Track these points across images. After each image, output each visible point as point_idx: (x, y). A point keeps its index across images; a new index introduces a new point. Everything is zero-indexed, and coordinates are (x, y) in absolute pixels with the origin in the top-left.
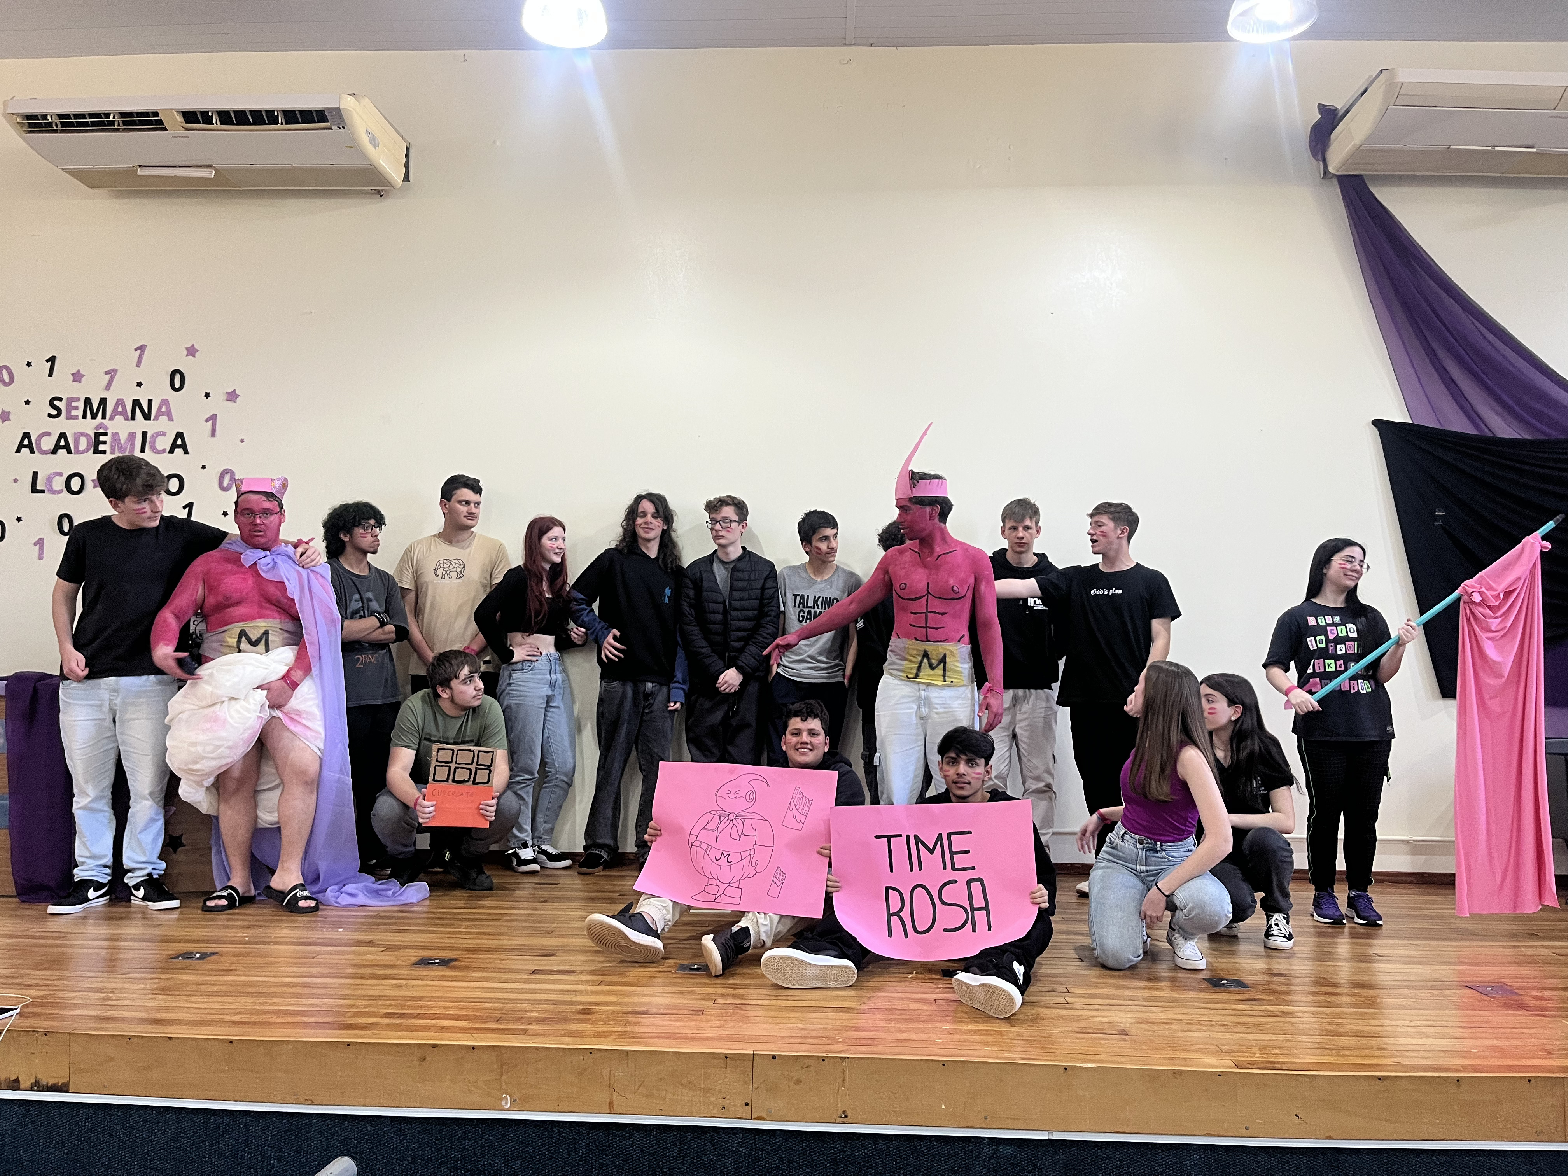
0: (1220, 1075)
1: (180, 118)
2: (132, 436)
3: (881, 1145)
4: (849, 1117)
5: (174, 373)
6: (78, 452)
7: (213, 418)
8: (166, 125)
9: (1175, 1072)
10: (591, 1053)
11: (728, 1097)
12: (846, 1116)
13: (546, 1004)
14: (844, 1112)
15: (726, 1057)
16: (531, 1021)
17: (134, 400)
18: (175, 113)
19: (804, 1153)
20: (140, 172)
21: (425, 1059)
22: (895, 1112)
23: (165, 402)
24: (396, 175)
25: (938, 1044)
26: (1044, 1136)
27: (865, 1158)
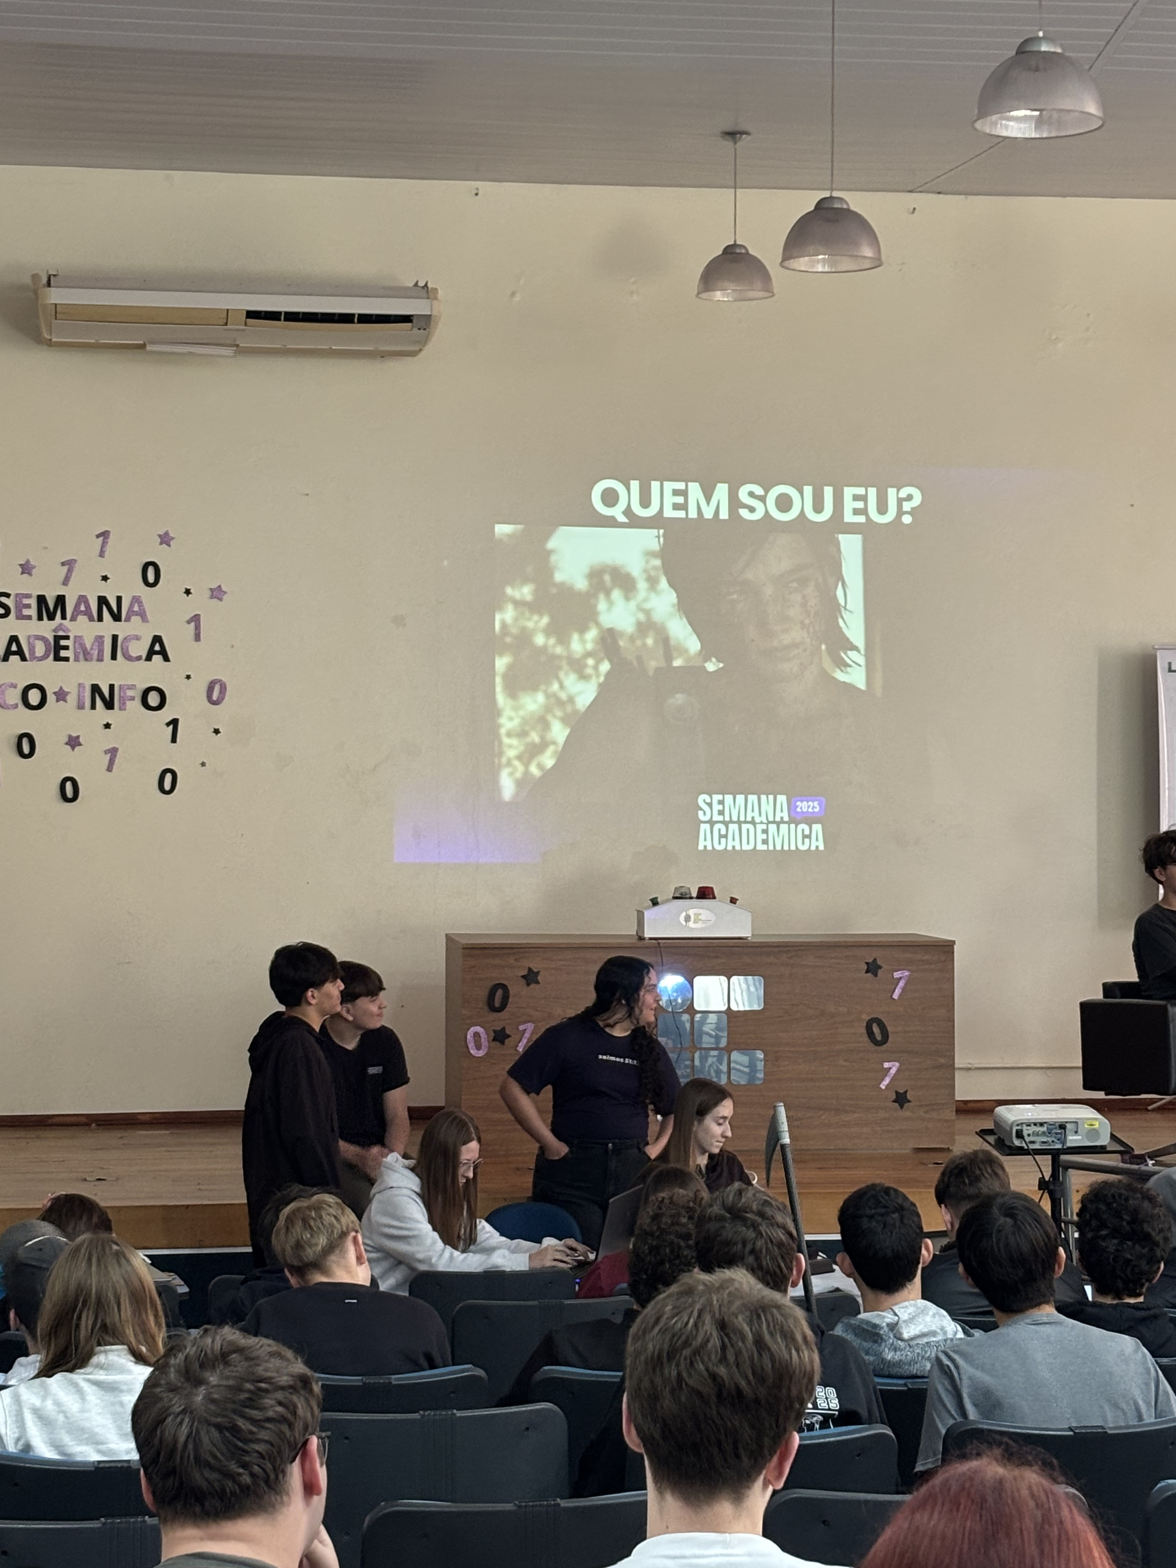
2: (99, 639)
5: (146, 564)
6: (34, 658)
7: (196, 619)
17: (98, 597)
23: (136, 600)
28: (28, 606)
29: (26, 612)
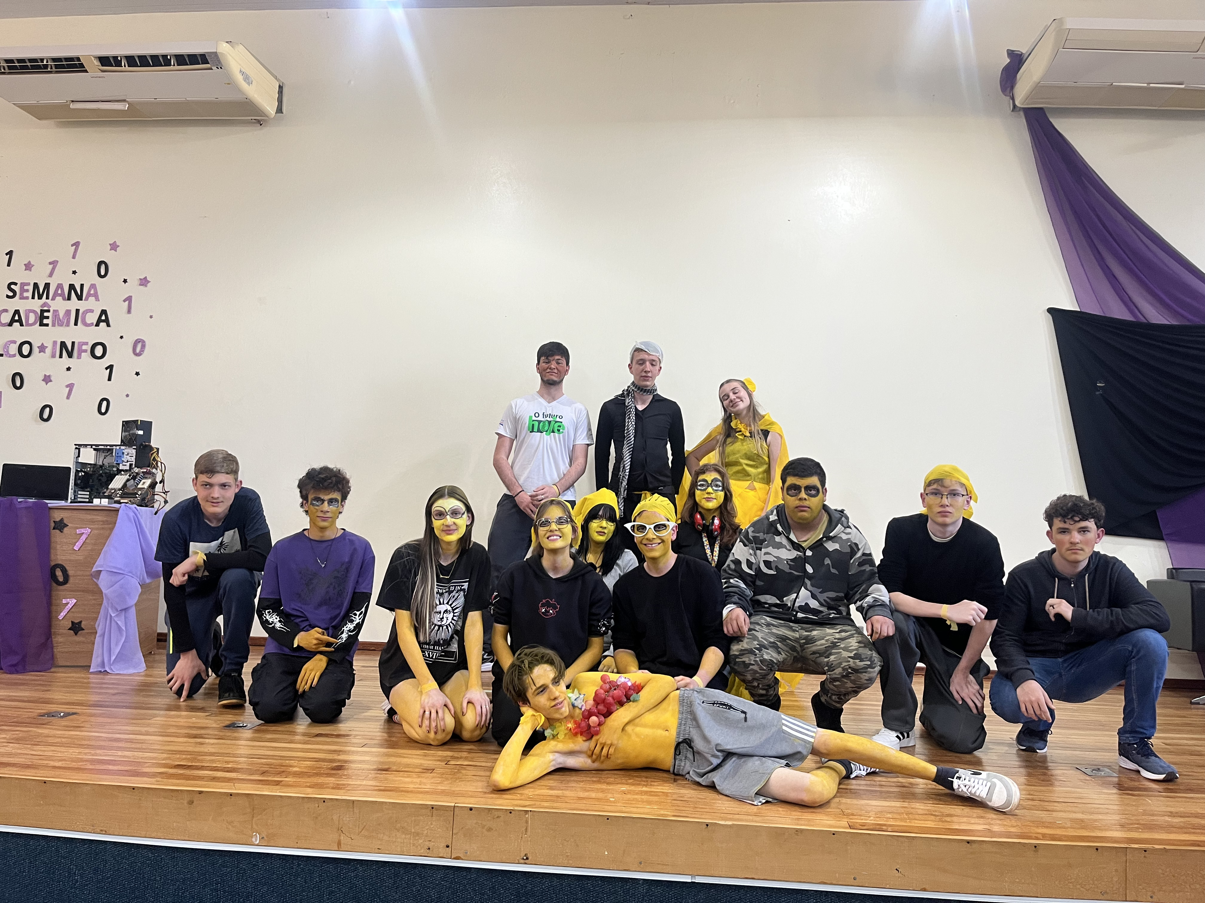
0: (834, 834)
1: (97, 63)
2: (68, 312)
3: (555, 882)
4: (530, 859)
5: (100, 263)
6: (28, 325)
7: (129, 299)
8: (87, 68)
9: (797, 830)
10: (324, 802)
11: (433, 840)
12: (527, 859)
13: (310, 761)
14: (526, 855)
15: (433, 808)
16: (289, 774)
17: (70, 285)
18: (93, 58)
19: (493, 887)
20: (72, 106)
21: (193, 802)
22: (567, 856)
23: (93, 286)
24: (271, 109)
25: (611, 802)
26: (688, 879)
27: (542, 893)
28: (27, 291)
29: (25, 294)
